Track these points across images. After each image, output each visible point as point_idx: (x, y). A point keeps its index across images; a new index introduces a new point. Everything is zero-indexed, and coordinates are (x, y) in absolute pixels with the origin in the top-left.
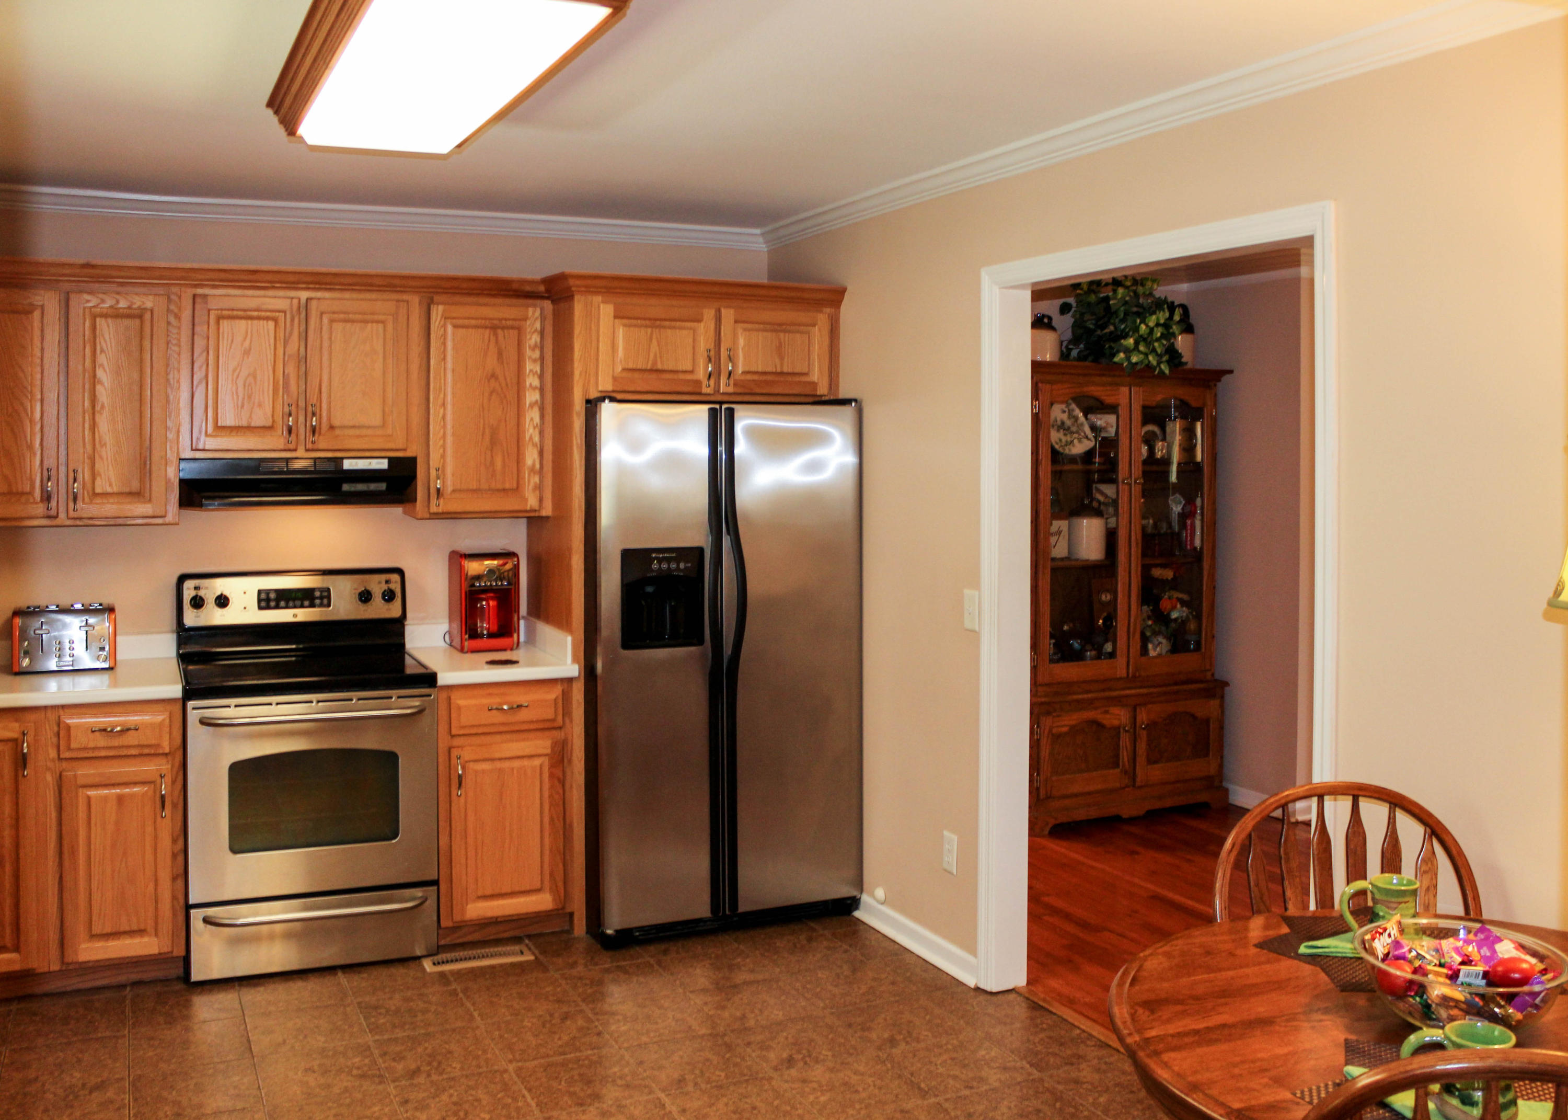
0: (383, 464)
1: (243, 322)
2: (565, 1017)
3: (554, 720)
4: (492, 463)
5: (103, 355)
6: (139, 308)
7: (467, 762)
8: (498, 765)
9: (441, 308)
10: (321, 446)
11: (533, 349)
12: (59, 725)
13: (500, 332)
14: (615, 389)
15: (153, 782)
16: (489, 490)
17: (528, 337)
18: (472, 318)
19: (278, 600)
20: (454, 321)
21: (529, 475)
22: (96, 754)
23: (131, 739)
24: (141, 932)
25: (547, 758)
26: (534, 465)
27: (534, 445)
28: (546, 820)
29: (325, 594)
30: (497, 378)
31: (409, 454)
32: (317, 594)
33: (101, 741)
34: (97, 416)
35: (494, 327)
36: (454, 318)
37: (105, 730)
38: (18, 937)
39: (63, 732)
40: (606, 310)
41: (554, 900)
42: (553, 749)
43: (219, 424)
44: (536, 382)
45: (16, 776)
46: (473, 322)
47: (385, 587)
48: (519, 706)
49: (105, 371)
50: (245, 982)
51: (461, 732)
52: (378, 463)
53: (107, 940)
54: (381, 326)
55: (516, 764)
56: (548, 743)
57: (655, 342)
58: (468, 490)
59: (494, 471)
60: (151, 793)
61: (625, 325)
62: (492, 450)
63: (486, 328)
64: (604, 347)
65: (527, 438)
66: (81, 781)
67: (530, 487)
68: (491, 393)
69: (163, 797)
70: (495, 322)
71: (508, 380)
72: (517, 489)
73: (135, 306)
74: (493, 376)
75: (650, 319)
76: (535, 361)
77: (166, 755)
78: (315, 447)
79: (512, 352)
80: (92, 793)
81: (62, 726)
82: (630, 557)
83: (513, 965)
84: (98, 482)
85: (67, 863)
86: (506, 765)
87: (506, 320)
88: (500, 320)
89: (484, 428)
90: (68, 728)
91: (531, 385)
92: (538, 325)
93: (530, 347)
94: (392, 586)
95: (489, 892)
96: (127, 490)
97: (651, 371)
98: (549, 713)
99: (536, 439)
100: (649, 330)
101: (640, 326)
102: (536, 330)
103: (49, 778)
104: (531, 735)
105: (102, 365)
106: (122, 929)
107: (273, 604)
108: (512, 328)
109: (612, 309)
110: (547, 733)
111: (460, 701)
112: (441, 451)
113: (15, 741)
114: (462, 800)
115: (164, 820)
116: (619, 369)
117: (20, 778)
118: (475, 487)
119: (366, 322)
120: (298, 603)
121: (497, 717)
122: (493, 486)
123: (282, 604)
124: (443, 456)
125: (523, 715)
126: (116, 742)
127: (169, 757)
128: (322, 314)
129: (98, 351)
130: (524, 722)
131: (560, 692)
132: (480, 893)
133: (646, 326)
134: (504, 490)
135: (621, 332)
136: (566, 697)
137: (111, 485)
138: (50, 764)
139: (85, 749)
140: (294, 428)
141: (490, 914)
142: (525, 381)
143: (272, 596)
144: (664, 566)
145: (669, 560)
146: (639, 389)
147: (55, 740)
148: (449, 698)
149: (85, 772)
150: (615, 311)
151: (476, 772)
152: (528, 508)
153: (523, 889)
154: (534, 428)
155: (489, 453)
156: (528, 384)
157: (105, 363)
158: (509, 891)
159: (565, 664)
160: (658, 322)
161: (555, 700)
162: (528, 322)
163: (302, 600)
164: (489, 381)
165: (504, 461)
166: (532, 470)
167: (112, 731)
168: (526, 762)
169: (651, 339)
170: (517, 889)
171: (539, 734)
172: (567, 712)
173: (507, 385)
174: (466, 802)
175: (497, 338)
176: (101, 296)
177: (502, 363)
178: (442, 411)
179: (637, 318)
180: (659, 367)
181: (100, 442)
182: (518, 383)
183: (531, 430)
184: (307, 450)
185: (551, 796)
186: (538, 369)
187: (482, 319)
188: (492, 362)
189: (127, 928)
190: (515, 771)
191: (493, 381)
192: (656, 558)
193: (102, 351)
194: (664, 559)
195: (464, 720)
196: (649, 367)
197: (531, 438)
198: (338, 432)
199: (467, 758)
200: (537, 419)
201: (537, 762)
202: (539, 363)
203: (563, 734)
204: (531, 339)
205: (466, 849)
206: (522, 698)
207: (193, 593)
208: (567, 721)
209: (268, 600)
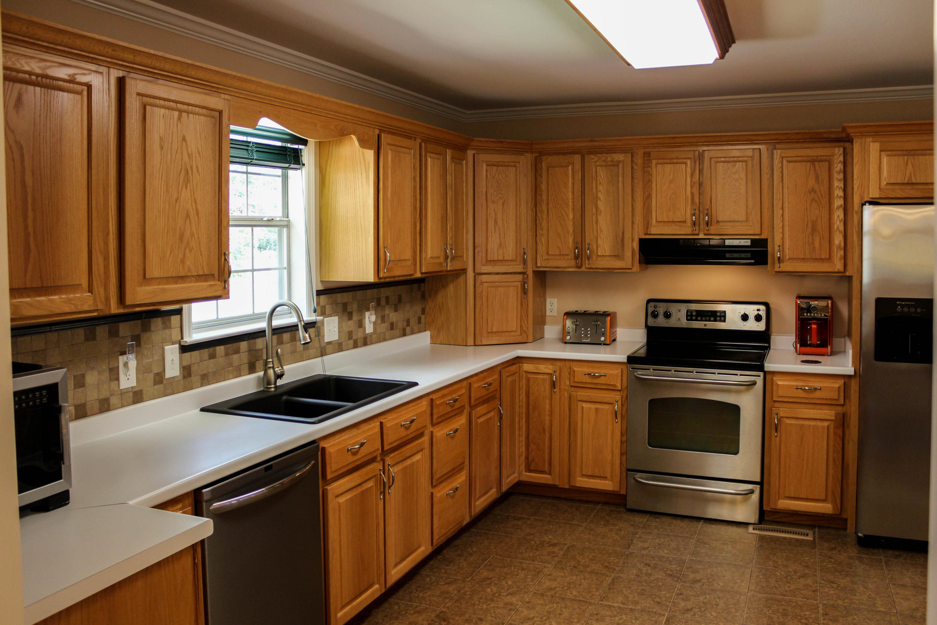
0: (748, 243)
1: (669, 165)
2: (804, 576)
3: (837, 400)
4: (813, 243)
5: (601, 185)
6: (617, 161)
7: (781, 417)
8: (802, 422)
9: (779, 151)
10: (712, 232)
11: (839, 173)
12: (570, 368)
13: (816, 163)
14: (881, 196)
15: (612, 404)
16: (811, 259)
17: (836, 166)
18: (799, 156)
19: (697, 316)
20: (788, 159)
21: (837, 250)
22: (586, 386)
23: (602, 380)
24: (605, 478)
25: (832, 423)
26: (840, 245)
27: (840, 232)
28: (831, 459)
29: (723, 314)
30: (815, 192)
31: (763, 237)
32: (718, 314)
33: (587, 379)
34: (598, 216)
35: (813, 161)
36: (788, 157)
37: (590, 374)
38: (551, 468)
39: (572, 373)
40: (874, 147)
41: (834, 508)
42: (836, 417)
43: (658, 220)
44: (841, 194)
45: (551, 391)
46: (800, 159)
47: (756, 313)
48: (816, 389)
49: (602, 194)
50: (653, 515)
51: (780, 399)
52: (745, 242)
53: (589, 479)
54: (744, 163)
55: (812, 423)
56: (833, 413)
57: (910, 164)
58: (798, 259)
59: (814, 248)
60: (611, 409)
61: (888, 155)
62: (812, 235)
63: (808, 161)
64: (873, 169)
65: (836, 228)
66: (579, 398)
67: (838, 258)
68: (812, 200)
69: (616, 412)
70: (814, 158)
71: (823, 193)
72: (829, 259)
73: (615, 160)
74: (813, 190)
75: (906, 151)
76: (840, 180)
77: (620, 391)
78: (709, 233)
79: (824, 176)
80: (585, 405)
81: (571, 370)
82: (880, 303)
83: (797, 540)
84: (599, 250)
85: (572, 437)
86: (807, 423)
87: (821, 156)
88: (817, 156)
89: (807, 222)
90: (574, 371)
91: (837, 195)
92: (841, 159)
93: (836, 172)
94: (760, 313)
95: (792, 495)
96: (613, 254)
97: (907, 184)
98: (834, 395)
99: (842, 228)
100: (906, 157)
101: (898, 155)
102: (840, 161)
103: (566, 394)
104: (823, 407)
105: (600, 191)
106: (596, 475)
107: (694, 318)
108: (825, 161)
109: (879, 146)
110: (834, 407)
111: (780, 382)
112: (781, 235)
113: (551, 374)
114: (778, 438)
115: (617, 424)
116: (884, 183)
117: (553, 393)
118: (802, 257)
119: (736, 162)
120: (708, 318)
121: (802, 394)
122: (814, 257)
123: (699, 318)
124: (783, 238)
125: (818, 394)
126: (595, 381)
127: (621, 392)
128: (711, 158)
129: (598, 184)
130: (818, 399)
131: (843, 383)
132: (787, 495)
133: (904, 155)
134: (821, 259)
135: (885, 160)
136: (846, 387)
137: (605, 251)
138: (567, 388)
139: (582, 382)
140: (697, 222)
141: (792, 508)
142: (834, 193)
143: (694, 313)
144: (906, 310)
145: (909, 306)
146: (898, 196)
147: (568, 376)
148: (772, 380)
149: (582, 394)
150: (880, 147)
151: (787, 424)
152: (836, 270)
153: (814, 498)
154: (840, 221)
155: (811, 237)
156: (836, 195)
157: (602, 190)
158: (805, 497)
159: (847, 367)
160: (913, 152)
161: (839, 388)
162: (835, 157)
163: (710, 317)
164: (810, 194)
165: (820, 243)
166: (839, 247)
167: (594, 375)
168: (819, 423)
169: (907, 164)
170: (810, 497)
171: (828, 407)
172: (846, 396)
173: (822, 196)
174: (780, 440)
175: (815, 167)
176: (599, 155)
177: (819, 183)
178: (781, 212)
179: (897, 151)
180: (914, 181)
181: (600, 229)
182: (830, 194)
183: (838, 223)
184: (705, 235)
185: (834, 445)
186: (842, 185)
187: (806, 156)
188: (812, 182)
189: (598, 475)
190: (811, 428)
191: (813, 193)
192: (899, 305)
193: (600, 184)
194: (906, 305)
195: (780, 393)
196: (906, 182)
197: (838, 228)
198: (721, 224)
199: (781, 415)
200: (842, 216)
201: (826, 424)
202: (842, 181)
203: (844, 410)
204: (837, 167)
205: (780, 467)
206: (817, 383)
207: (653, 309)
208: (847, 401)
209: (692, 316)
